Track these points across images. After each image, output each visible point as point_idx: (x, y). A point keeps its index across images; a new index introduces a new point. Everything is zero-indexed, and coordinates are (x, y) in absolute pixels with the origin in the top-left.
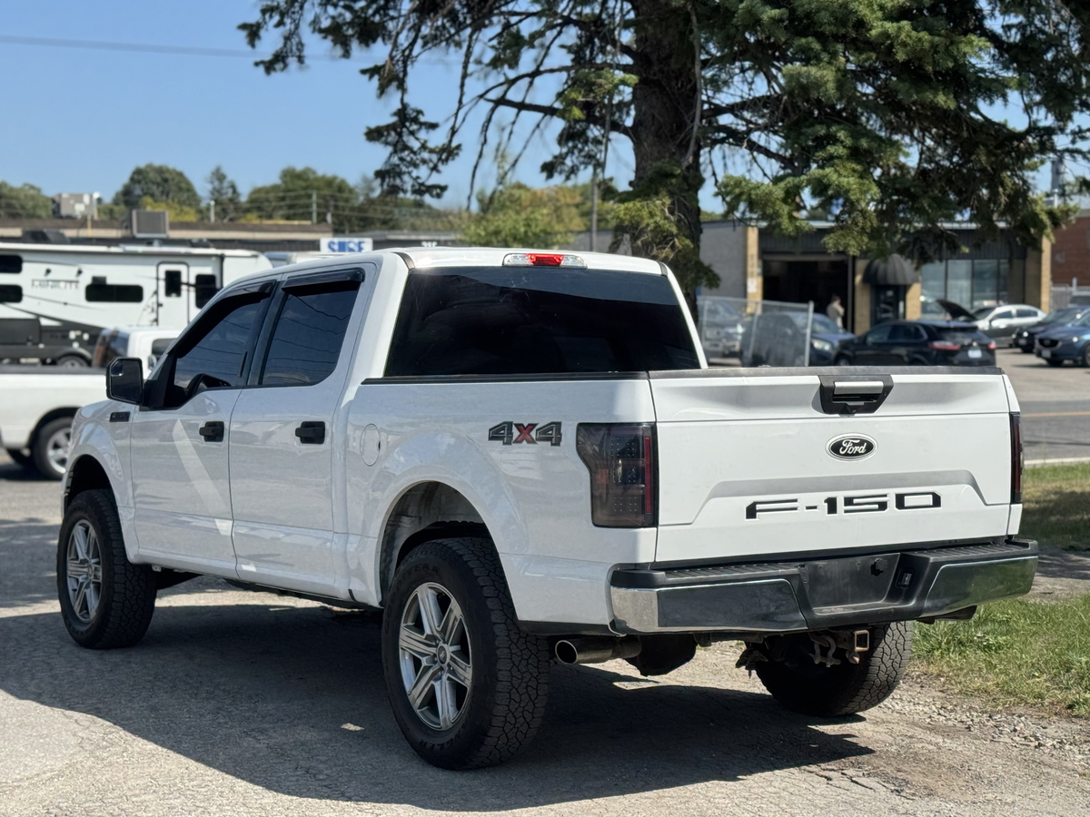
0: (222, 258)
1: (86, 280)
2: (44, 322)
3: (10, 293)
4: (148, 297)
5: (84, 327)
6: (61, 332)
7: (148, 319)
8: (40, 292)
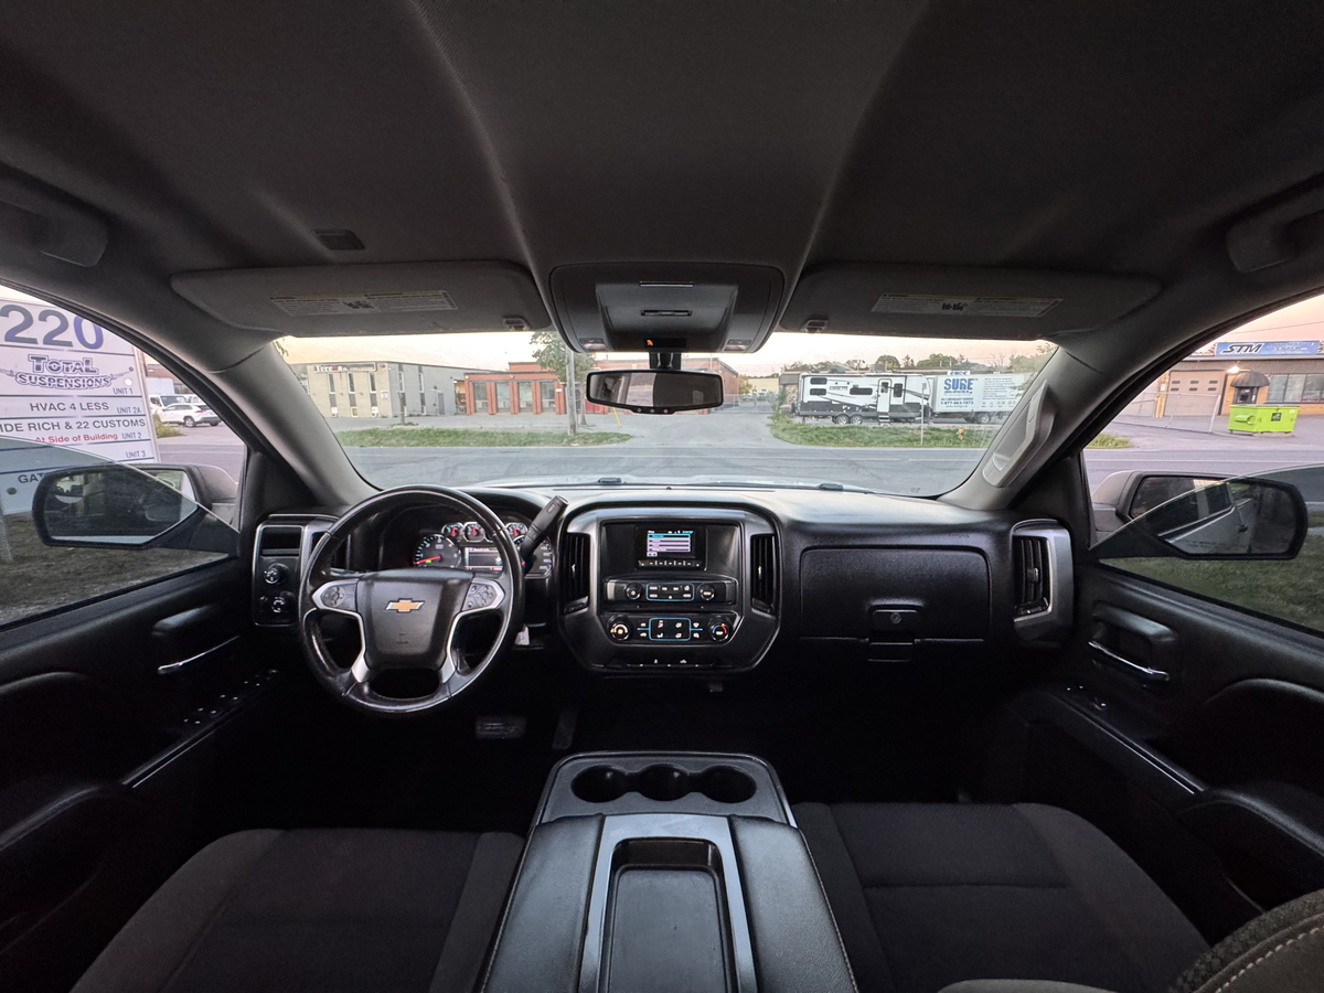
0: (906, 377)
1: (850, 386)
2: (833, 403)
3: (822, 392)
4: (874, 393)
5: (848, 405)
6: (839, 406)
7: (873, 402)
8: (832, 391)
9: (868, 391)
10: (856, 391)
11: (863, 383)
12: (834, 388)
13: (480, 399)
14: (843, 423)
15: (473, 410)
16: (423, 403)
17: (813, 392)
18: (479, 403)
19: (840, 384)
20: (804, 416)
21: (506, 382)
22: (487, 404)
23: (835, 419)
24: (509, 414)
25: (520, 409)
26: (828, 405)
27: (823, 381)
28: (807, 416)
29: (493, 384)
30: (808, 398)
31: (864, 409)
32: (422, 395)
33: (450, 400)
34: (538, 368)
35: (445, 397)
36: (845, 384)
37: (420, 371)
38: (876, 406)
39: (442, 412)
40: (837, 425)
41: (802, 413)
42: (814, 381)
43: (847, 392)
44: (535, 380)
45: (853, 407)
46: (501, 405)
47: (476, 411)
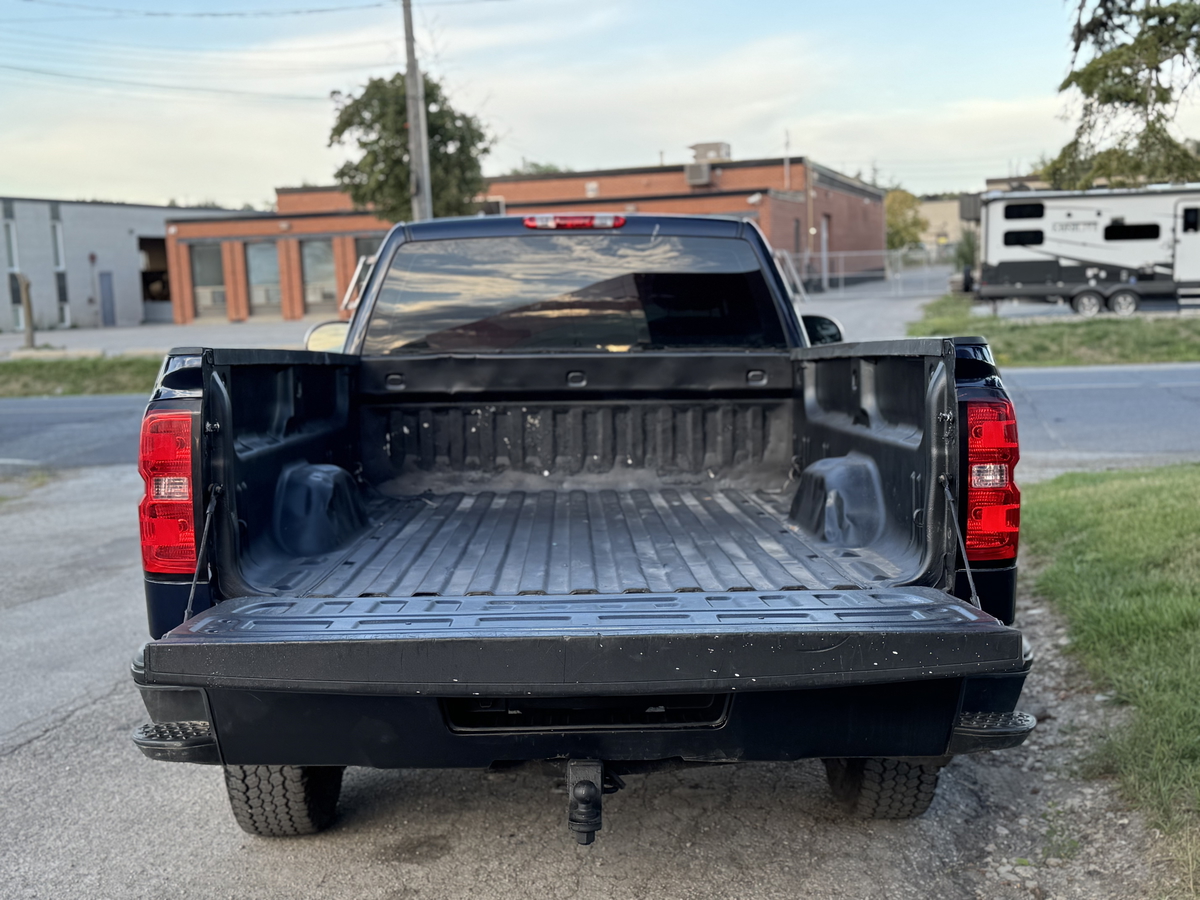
1: (1105, 221)
2: (1064, 263)
3: (1036, 238)
4: (1166, 235)
5: (1101, 266)
6: (1078, 271)
7: (1164, 256)
8: (1060, 235)
9: (1150, 232)
10: (1117, 231)
11: (1134, 212)
12: (1064, 227)
13: (206, 284)
14: (1090, 309)
15: (189, 310)
16: (63, 296)
17: (1012, 239)
18: (205, 295)
19: (1078, 216)
20: (993, 299)
21: (272, 240)
22: (223, 297)
23: (1072, 300)
24: (277, 319)
25: (306, 308)
26: (1051, 269)
27: (1036, 210)
28: (1002, 298)
29: (238, 247)
30: (997, 253)
31: (1142, 275)
32: (61, 278)
33: (129, 288)
34: (346, 203)
35: (116, 280)
36: (1091, 216)
37: (55, 216)
38: (1170, 266)
39: (109, 320)
40: (1076, 318)
41: (987, 290)
42: (1012, 212)
43: (1098, 234)
44: (342, 234)
45: (1114, 272)
46: (259, 297)
47: (196, 314)
